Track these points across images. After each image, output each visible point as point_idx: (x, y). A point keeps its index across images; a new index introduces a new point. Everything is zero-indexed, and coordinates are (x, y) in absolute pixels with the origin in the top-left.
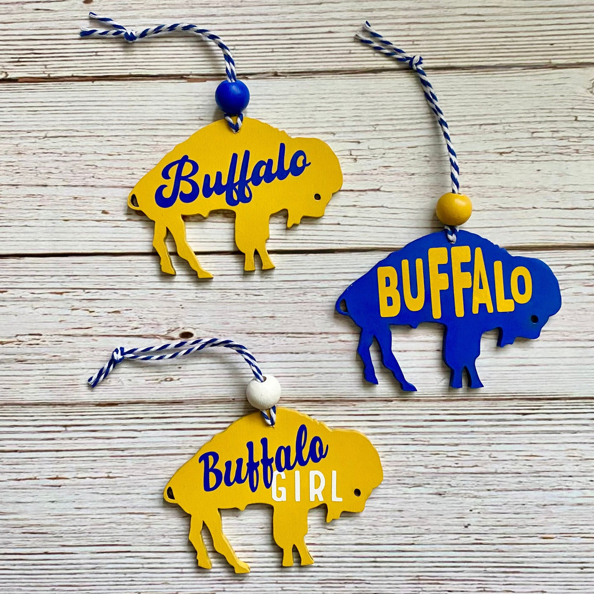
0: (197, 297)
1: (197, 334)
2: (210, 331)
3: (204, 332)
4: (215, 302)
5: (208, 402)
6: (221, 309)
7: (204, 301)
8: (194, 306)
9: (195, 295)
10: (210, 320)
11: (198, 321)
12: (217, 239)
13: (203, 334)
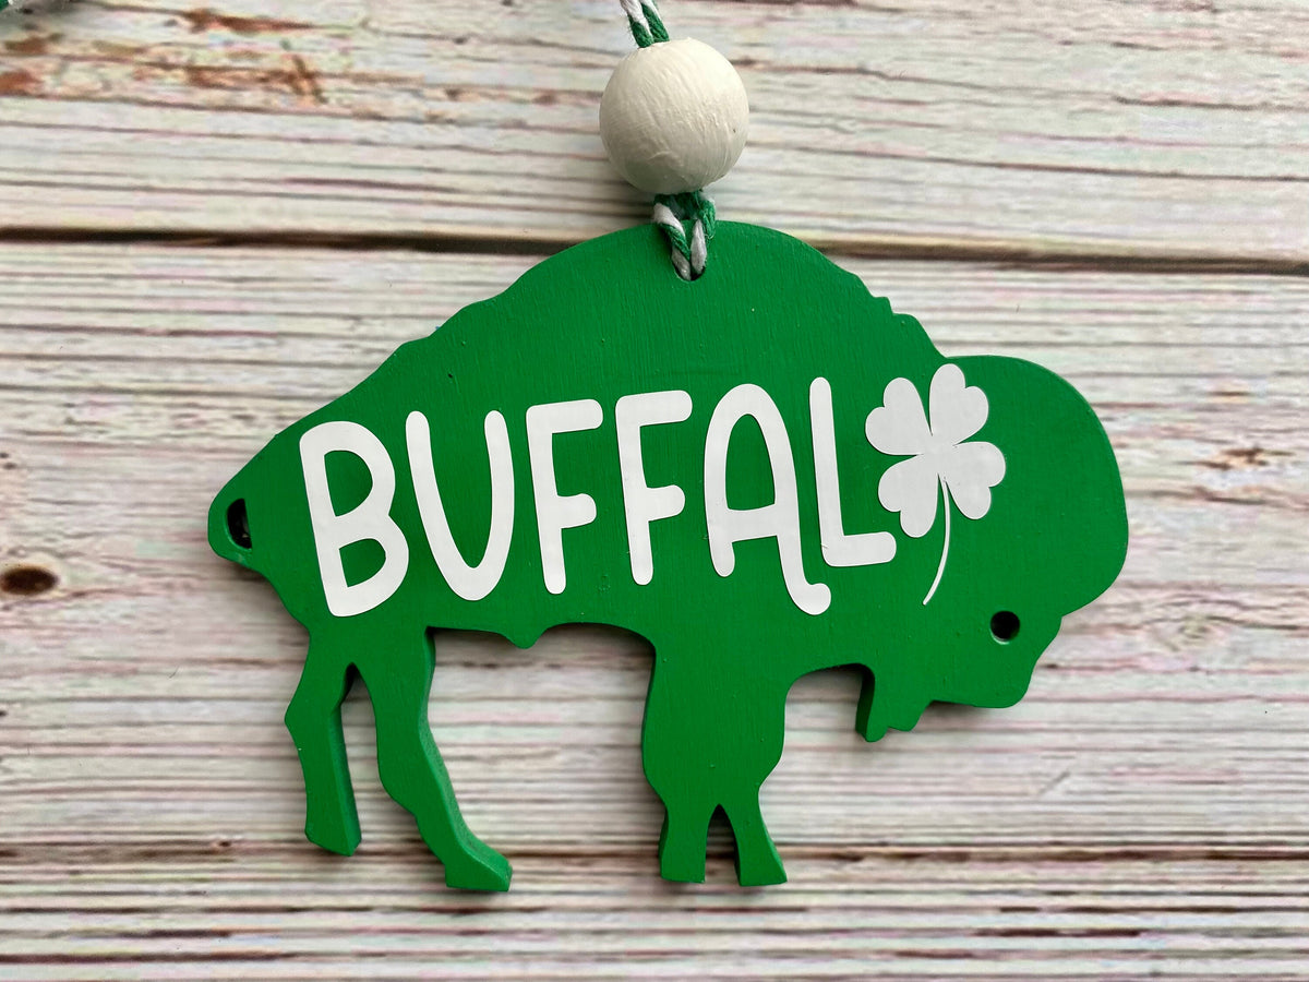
0: (70, 421)
1: (74, 579)
2: (129, 569)
3: (106, 570)
4: (151, 448)
5: (117, 851)
6: (171, 477)
7: (101, 439)
8: (59, 461)
9: (60, 414)
10: (127, 521)
11: (73, 522)
12: (162, 178)
13: (98, 580)
